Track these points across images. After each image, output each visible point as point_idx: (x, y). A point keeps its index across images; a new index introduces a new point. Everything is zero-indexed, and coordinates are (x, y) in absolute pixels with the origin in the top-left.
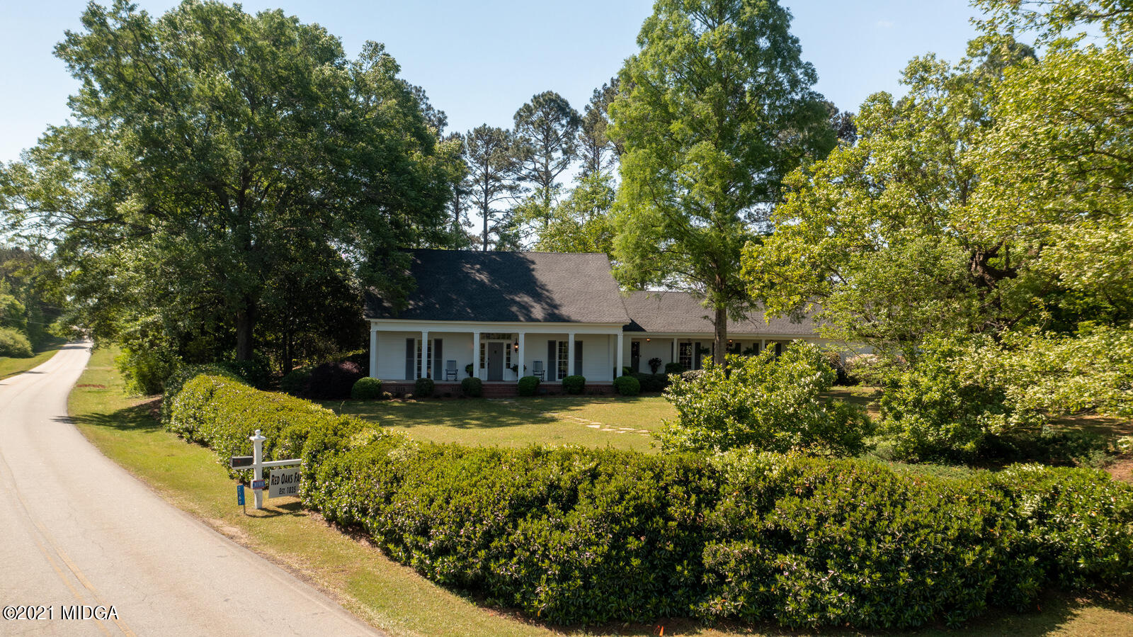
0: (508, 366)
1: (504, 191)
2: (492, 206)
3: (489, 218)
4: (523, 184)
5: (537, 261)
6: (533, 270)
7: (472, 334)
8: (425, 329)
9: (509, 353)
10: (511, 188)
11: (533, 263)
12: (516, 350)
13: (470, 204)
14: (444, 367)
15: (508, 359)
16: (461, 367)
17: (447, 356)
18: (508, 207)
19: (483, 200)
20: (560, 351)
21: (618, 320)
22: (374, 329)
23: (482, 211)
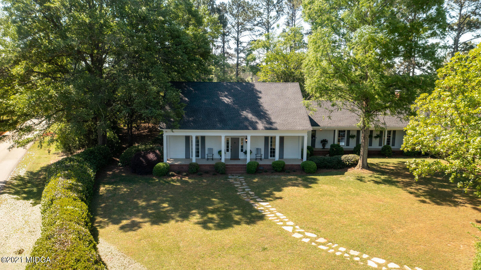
0: (242, 151)
1: (247, 31)
2: (241, 40)
3: (239, 45)
4: (257, 28)
5: (263, 92)
6: (260, 98)
7: (221, 137)
8: (194, 134)
9: (242, 143)
10: (250, 30)
11: (260, 92)
12: (246, 142)
13: (231, 38)
14: (207, 152)
15: (242, 147)
16: (215, 152)
17: (208, 145)
18: (249, 40)
19: (236, 36)
20: (271, 142)
21: (305, 128)
22: (165, 135)
23: (236, 42)
